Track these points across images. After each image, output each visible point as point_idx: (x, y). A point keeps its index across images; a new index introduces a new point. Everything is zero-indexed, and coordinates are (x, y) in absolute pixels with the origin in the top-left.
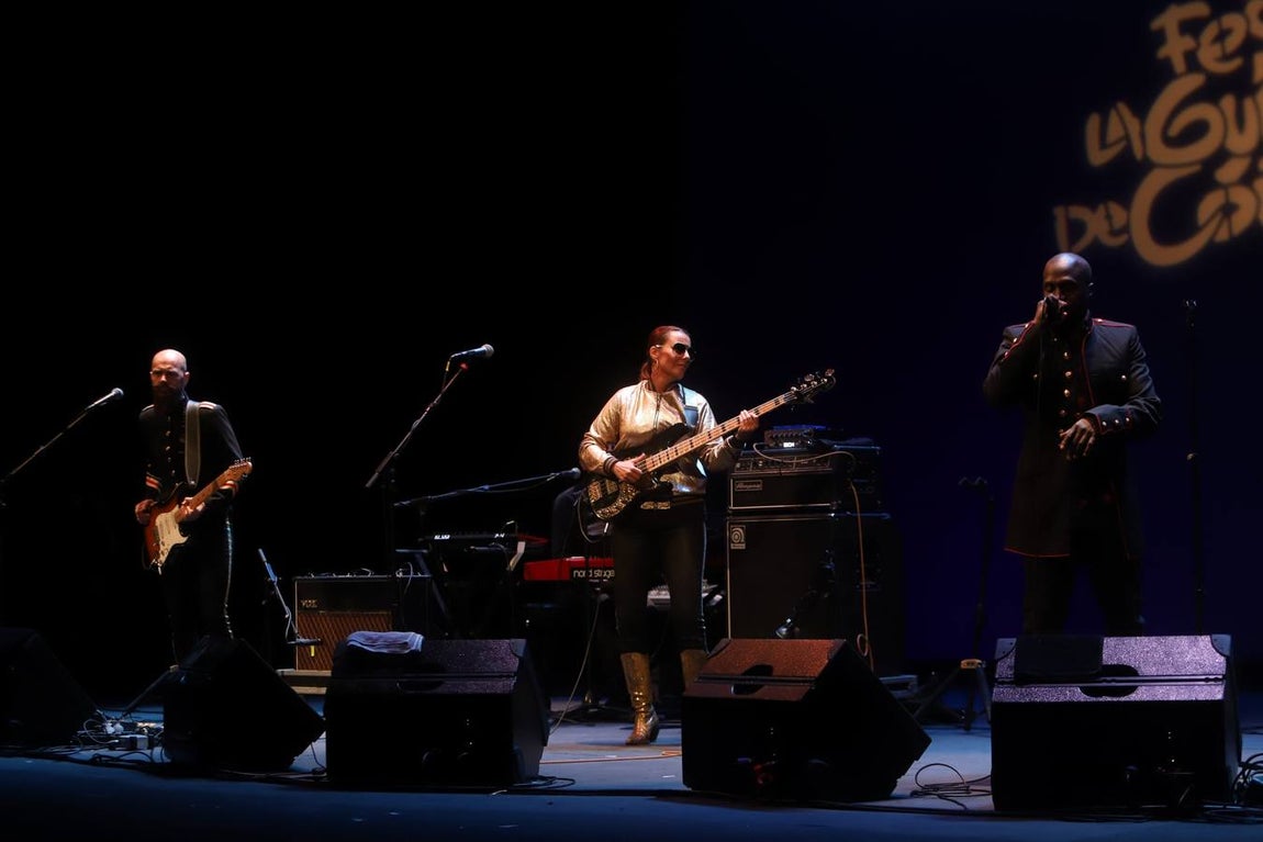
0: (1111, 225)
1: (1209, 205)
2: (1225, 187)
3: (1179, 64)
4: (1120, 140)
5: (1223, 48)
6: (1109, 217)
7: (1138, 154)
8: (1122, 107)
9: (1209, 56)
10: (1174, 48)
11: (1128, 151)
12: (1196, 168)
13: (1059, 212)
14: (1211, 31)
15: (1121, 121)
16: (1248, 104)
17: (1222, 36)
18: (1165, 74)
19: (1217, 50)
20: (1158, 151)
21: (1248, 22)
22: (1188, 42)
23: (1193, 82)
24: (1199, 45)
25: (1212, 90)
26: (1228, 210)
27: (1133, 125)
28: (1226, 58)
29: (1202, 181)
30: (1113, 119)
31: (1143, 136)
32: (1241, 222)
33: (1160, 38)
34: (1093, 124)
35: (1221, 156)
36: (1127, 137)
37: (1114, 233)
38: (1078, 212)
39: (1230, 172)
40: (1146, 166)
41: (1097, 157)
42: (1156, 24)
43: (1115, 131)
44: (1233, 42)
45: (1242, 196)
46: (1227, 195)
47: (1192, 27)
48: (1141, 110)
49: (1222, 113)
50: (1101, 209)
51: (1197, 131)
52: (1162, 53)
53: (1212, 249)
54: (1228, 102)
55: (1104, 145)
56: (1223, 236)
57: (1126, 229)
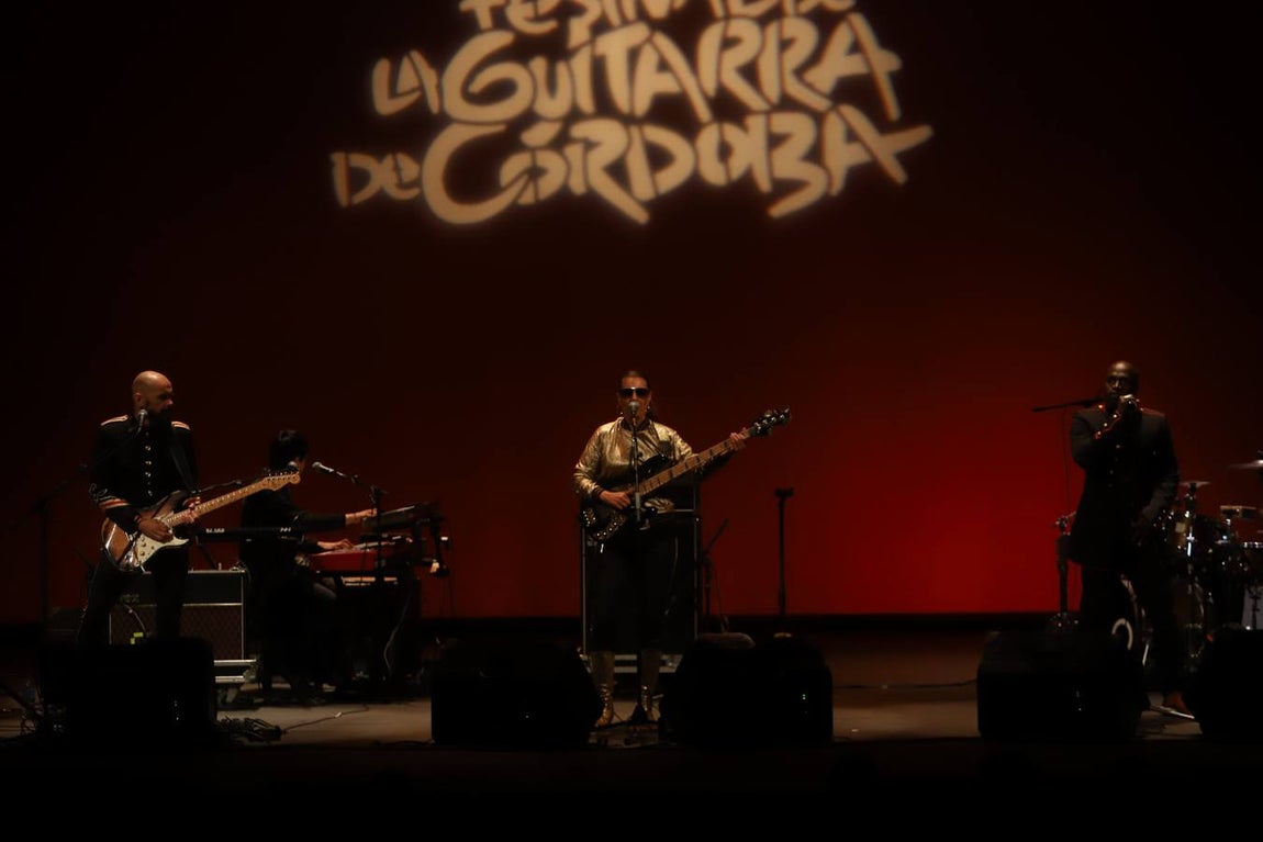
0: (400, 179)
1: (512, 167)
2: (533, 150)
3: (485, 20)
4: (413, 91)
5: (536, 8)
6: (397, 169)
7: (434, 107)
8: (417, 56)
9: (519, 14)
11: (421, 103)
12: (500, 128)
13: (338, 159)
15: (414, 72)
16: (561, 68)
18: (467, 27)
19: (528, 10)
20: (456, 106)
23: (500, 39)
24: (508, 2)
25: (522, 50)
26: (535, 173)
27: (429, 76)
28: (538, 19)
29: (508, 140)
30: (406, 66)
31: (439, 88)
32: (548, 186)
34: (381, 70)
35: (529, 118)
36: (421, 88)
37: (402, 186)
38: (361, 161)
39: (538, 135)
40: (442, 121)
41: (385, 105)
43: (407, 79)
44: (548, 2)
45: (549, 160)
46: (534, 158)
48: (439, 59)
49: (532, 75)
50: (388, 161)
51: (502, 90)
52: (466, 5)
53: (515, 213)
54: (539, 65)
55: (393, 93)
56: (528, 198)
57: (417, 183)
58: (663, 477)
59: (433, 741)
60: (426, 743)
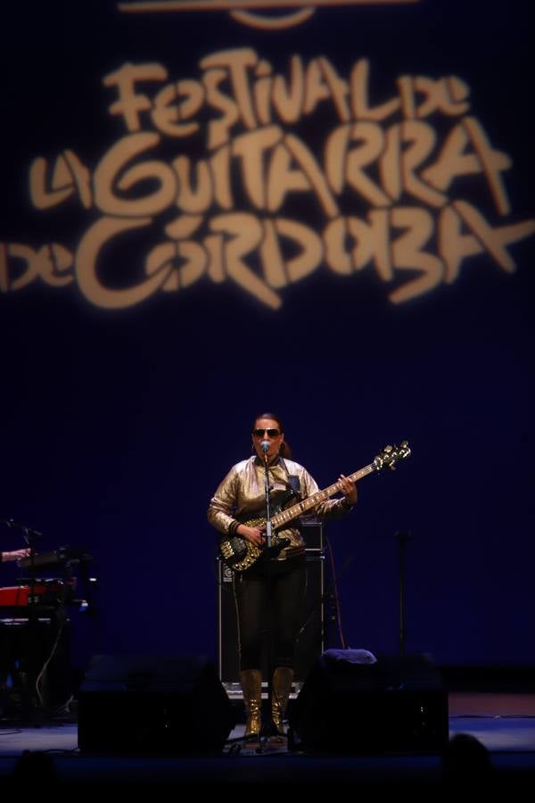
0: (55, 266)
1: (157, 257)
2: (176, 242)
3: (132, 121)
4: (66, 187)
5: (179, 112)
6: (52, 258)
7: (86, 200)
8: (70, 156)
9: (164, 117)
10: (128, 106)
11: (75, 198)
12: (146, 222)
14: (167, 94)
15: (68, 169)
16: (202, 167)
17: (178, 100)
18: (117, 129)
19: (172, 113)
20: (106, 201)
21: (205, 89)
22: (142, 102)
23: (146, 140)
24: (153, 106)
25: (166, 150)
26: (178, 262)
27: (82, 174)
28: (181, 121)
29: (153, 232)
30: (60, 164)
31: (91, 185)
32: (190, 274)
33: (113, 94)
34: (38, 168)
35: (172, 212)
36: (74, 185)
37: (57, 273)
38: (19, 250)
39: (180, 228)
40: (94, 214)
41: (41, 200)
42: (110, 80)
43: (61, 176)
44: (190, 107)
45: (192, 251)
46: (177, 249)
47: (147, 88)
48: (91, 158)
49: (175, 173)
50: (45, 250)
51: (148, 187)
52: (115, 109)
53: (160, 299)
54: (182, 164)
55: (49, 189)
56: (171, 285)
57: (71, 271)
58: (295, 510)
59: (78, 750)
60: (73, 751)
